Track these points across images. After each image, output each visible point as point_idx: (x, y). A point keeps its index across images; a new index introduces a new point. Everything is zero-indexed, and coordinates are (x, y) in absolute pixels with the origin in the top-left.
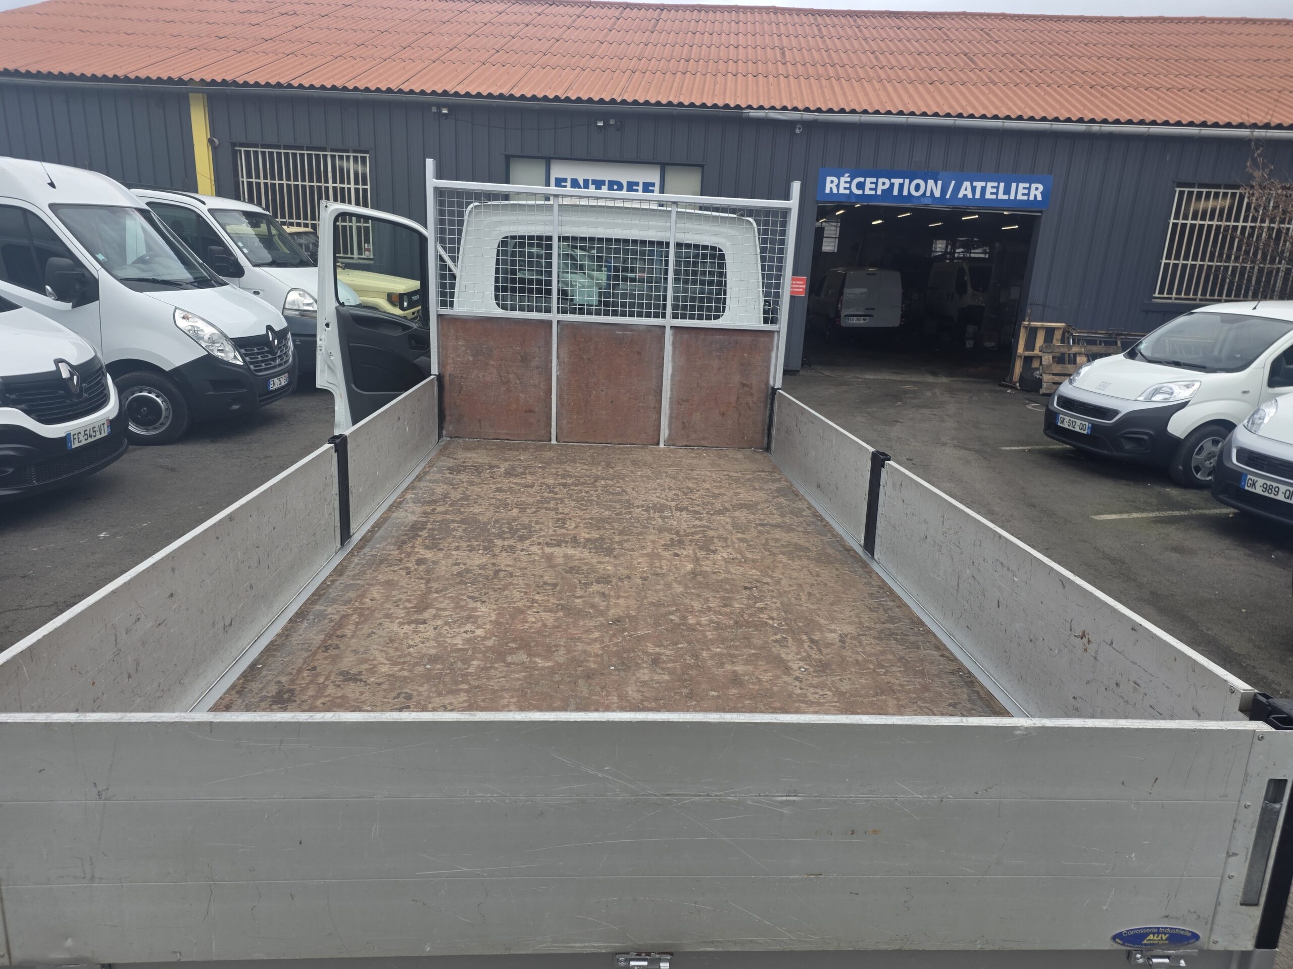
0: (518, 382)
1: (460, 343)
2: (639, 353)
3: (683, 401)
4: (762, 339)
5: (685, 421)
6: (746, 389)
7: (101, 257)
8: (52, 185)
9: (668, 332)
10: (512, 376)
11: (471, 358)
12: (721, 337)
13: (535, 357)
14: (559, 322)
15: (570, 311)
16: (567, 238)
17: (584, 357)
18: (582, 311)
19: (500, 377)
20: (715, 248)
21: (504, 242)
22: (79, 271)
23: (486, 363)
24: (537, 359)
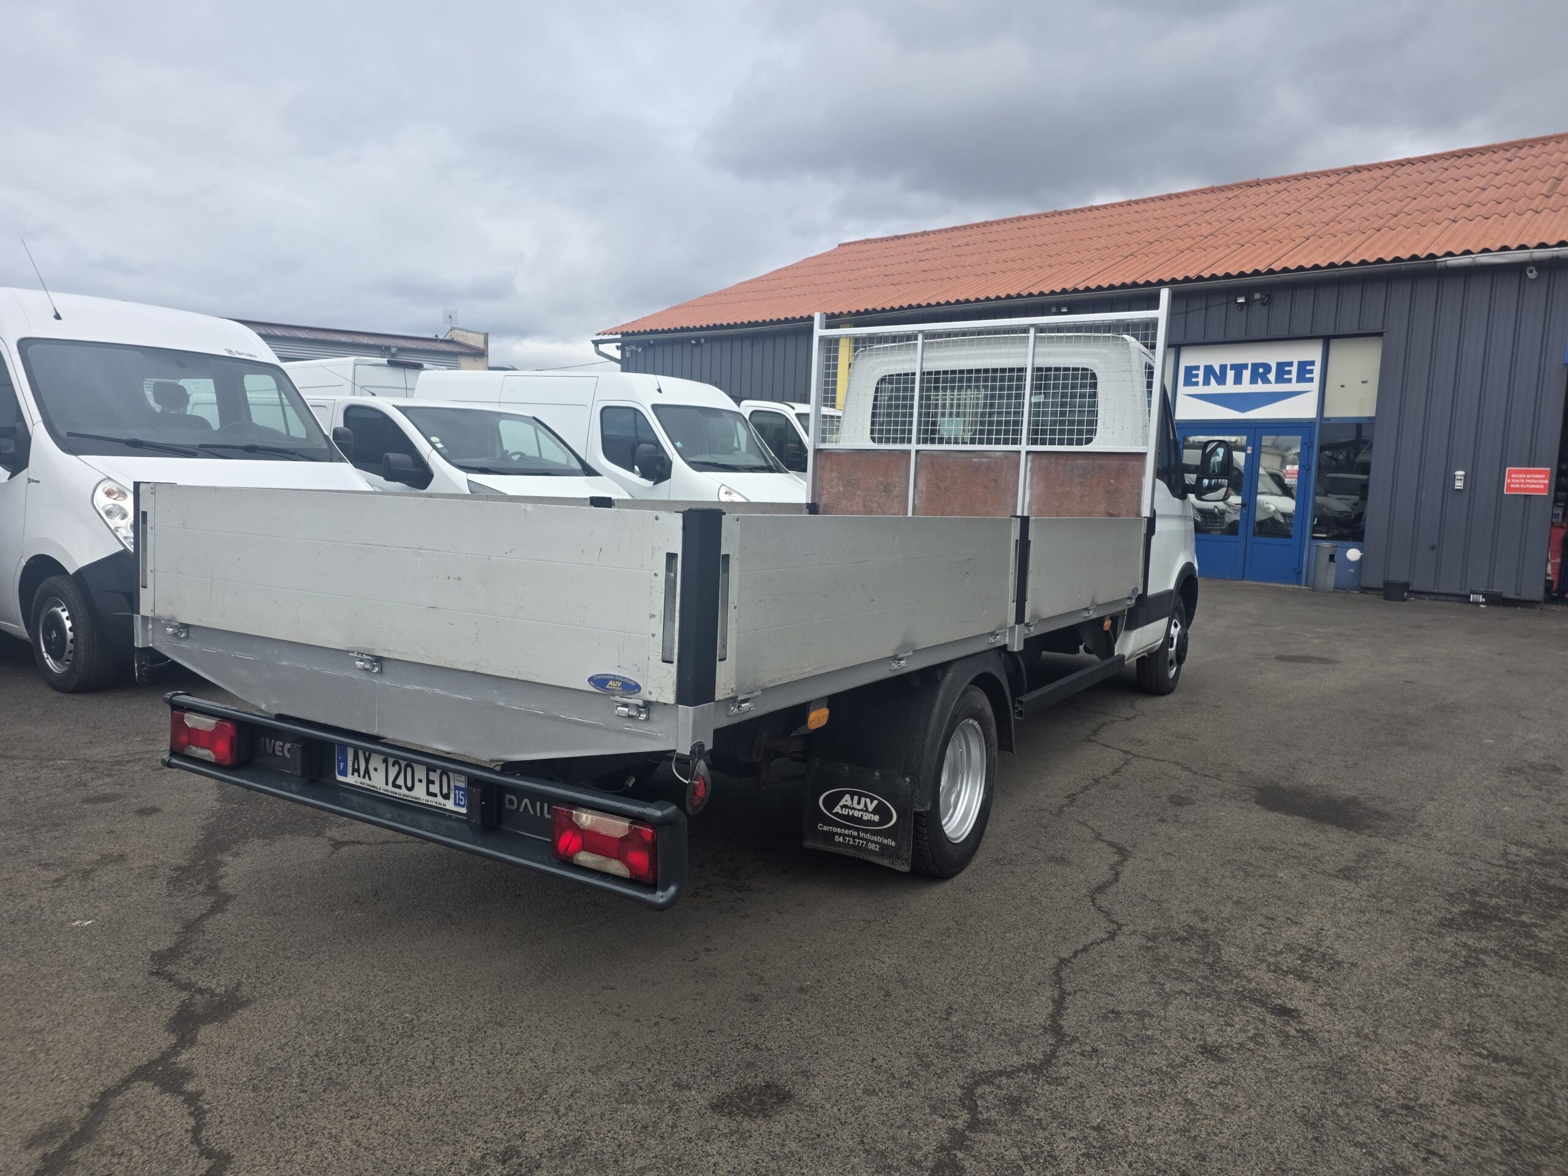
0: (880, 511)
1: (834, 475)
2: (995, 481)
4: (1131, 463)
7: (679, 444)
8: (660, 390)
9: (1023, 455)
10: (874, 506)
11: (841, 489)
12: (1084, 461)
13: (895, 487)
14: (917, 451)
15: (933, 441)
16: (930, 373)
17: (942, 486)
18: (941, 441)
19: (865, 506)
20: (1087, 370)
21: (883, 380)
22: (660, 454)
23: (854, 494)
24: (897, 489)
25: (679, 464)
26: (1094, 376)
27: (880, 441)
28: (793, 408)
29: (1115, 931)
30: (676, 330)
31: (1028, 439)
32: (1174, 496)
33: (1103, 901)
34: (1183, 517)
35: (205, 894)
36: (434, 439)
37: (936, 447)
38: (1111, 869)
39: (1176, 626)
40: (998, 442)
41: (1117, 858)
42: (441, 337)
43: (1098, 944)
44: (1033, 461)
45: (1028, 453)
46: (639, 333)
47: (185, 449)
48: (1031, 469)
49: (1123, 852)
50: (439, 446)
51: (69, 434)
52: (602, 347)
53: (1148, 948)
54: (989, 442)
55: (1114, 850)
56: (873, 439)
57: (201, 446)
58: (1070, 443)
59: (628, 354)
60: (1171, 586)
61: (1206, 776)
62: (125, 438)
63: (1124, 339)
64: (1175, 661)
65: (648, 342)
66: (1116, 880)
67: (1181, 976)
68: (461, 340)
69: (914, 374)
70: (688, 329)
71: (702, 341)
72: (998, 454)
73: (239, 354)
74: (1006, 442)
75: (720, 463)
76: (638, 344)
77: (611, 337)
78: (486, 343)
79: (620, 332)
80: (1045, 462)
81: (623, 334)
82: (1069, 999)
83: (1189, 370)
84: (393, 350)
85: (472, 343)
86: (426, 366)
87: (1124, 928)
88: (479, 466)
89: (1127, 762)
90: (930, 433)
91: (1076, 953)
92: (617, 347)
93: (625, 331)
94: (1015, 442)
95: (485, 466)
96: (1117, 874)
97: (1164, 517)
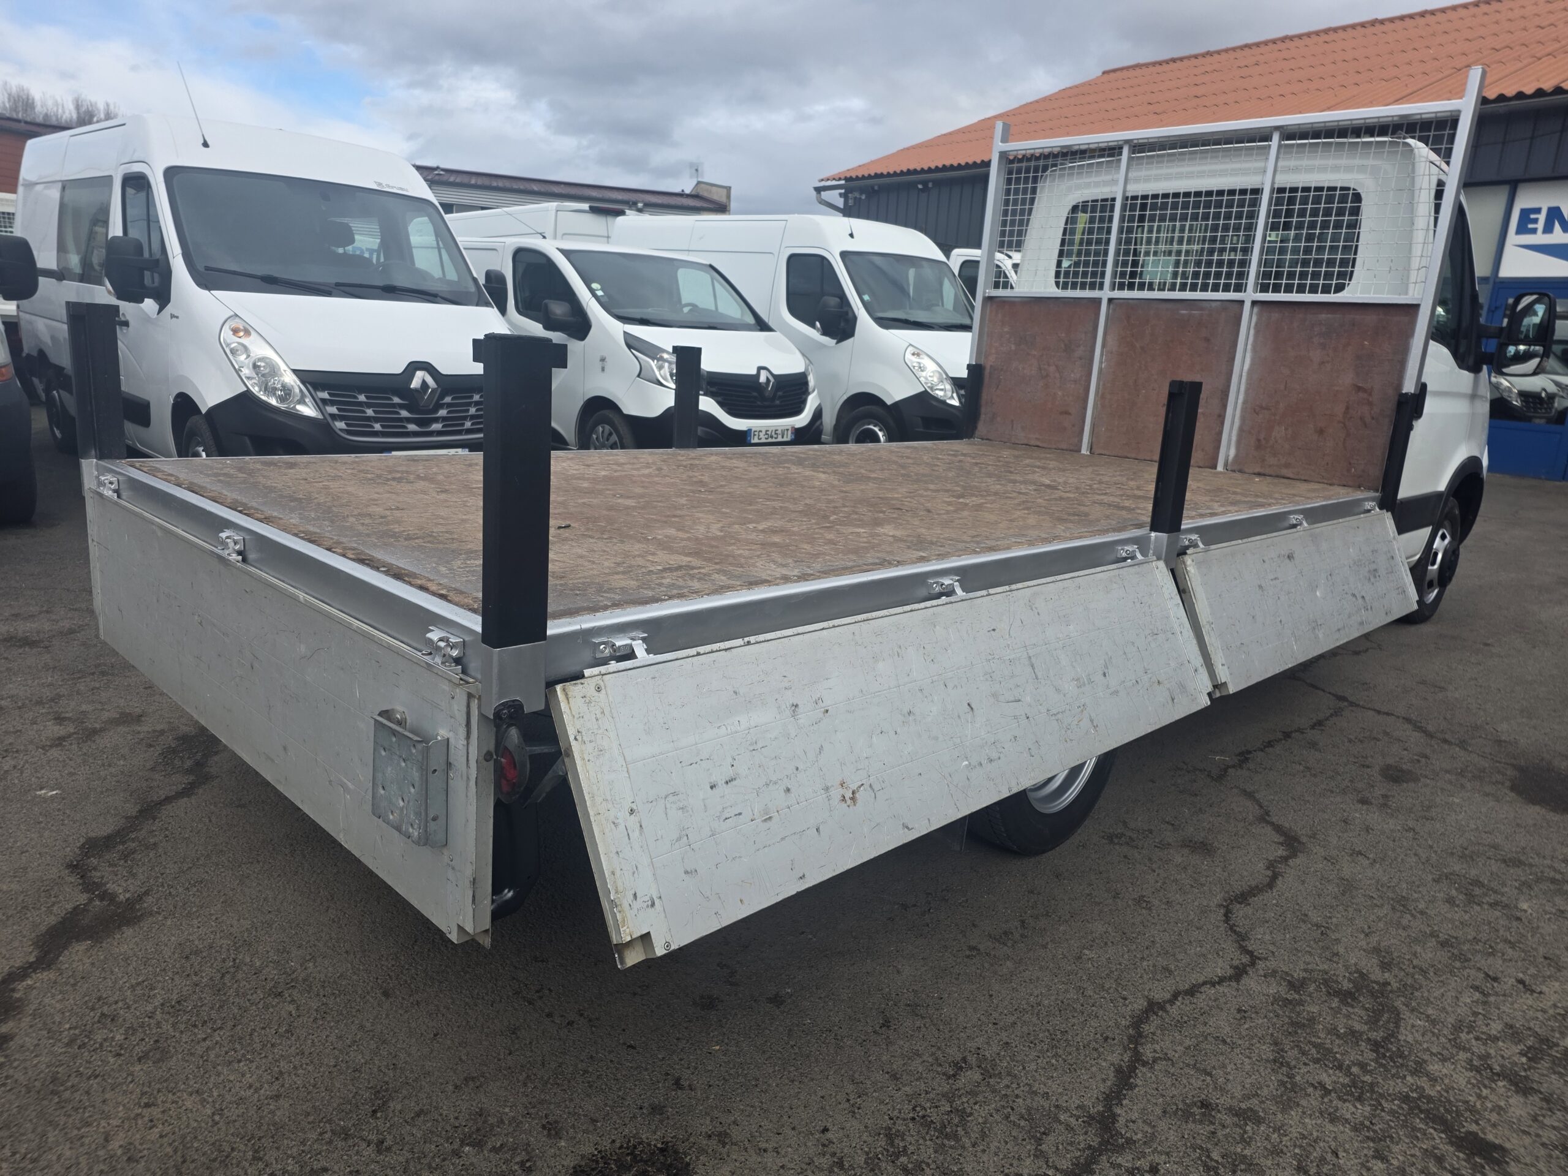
0: (1057, 375)
1: (1006, 330)
2: (1207, 340)
3: (1262, 408)
4: (1398, 318)
5: (1262, 436)
6: (1361, 395)
7: (866, 297)
8: (851, 235)
9: (1247, 306)
10: (1052, 369)
11: (1013, 347)
12: (1329, 316)
13: (1078, 346)
14: (1110, 300)
15: (1131, 287)
16: (1135, 198)
17: (1138, 345)
18: (1141, 287)
19: (1040, 369)
20: (1348, 189)
21: (1075, 209)
22: (845, 309)
23: (1028, 354)
24: (1082, 348)
25: (864, 320)
26: (1357, 197)
27: (1065, 287)
28: (1010, 257)
29: (1245, 966)
30: (902, 173)
31: (1256, 284)
32: (1461, 367)
33: (1241, 916)
34: (1474, 396)
35: (189, 771)
36: (595, 286)
37: (1136, 294)
38: (1268, 868)
39: (1443, 537)
40: (1216, 288)
41: (1281, 852)
42: (687, 191)
43: (1213, 984)
44: (1260, 315)
45: (1254, 303)
46: (863, 177)
47: (324, 287)
48: (1256, 325)
49: (1292, 843)
50: (600, 293)
51: (207, 268)
52: (825, 195)
53: (1287, 1002)
54: (1204, 288)
55: (1281, 839)
56: (1057, 284)
57: (338, 285)
58: (1314, 290)
59: (851, 203)
60: (1442, 486)
61: (1445, 741)
62: (259, 274)
63: (1408, 145)
64: (1436, 582)
65: (872, 187)
66: (1271, 885)
67: (1325, 1057)
68: (705, 194)
69: (1114, 199)
70: (915, 172)
71: (930, 185)
72: (1214, 304)
73: (388, 186)
74: (1227, 288)
75: (912, 320)
76: (862, 190)
77: (834, 183)
78: (729, 197)
79: (843, 177)
80: (1276, 315)
81: (846, 179)
82: (1141, 1070)
83: (1525, 214)
84: (640, 205)
85: (715, 197)
86: (628, 212)
87: (1261, 965)
88: (638, 316)
89: (1337, 713)
90: (1130, 277)
91: (1175, 996)
92: (841, 195)
93: (848, 176)
94: (1239, 288)
95: (645, 317)
96: (1275, 877)
97: (1438, 394)
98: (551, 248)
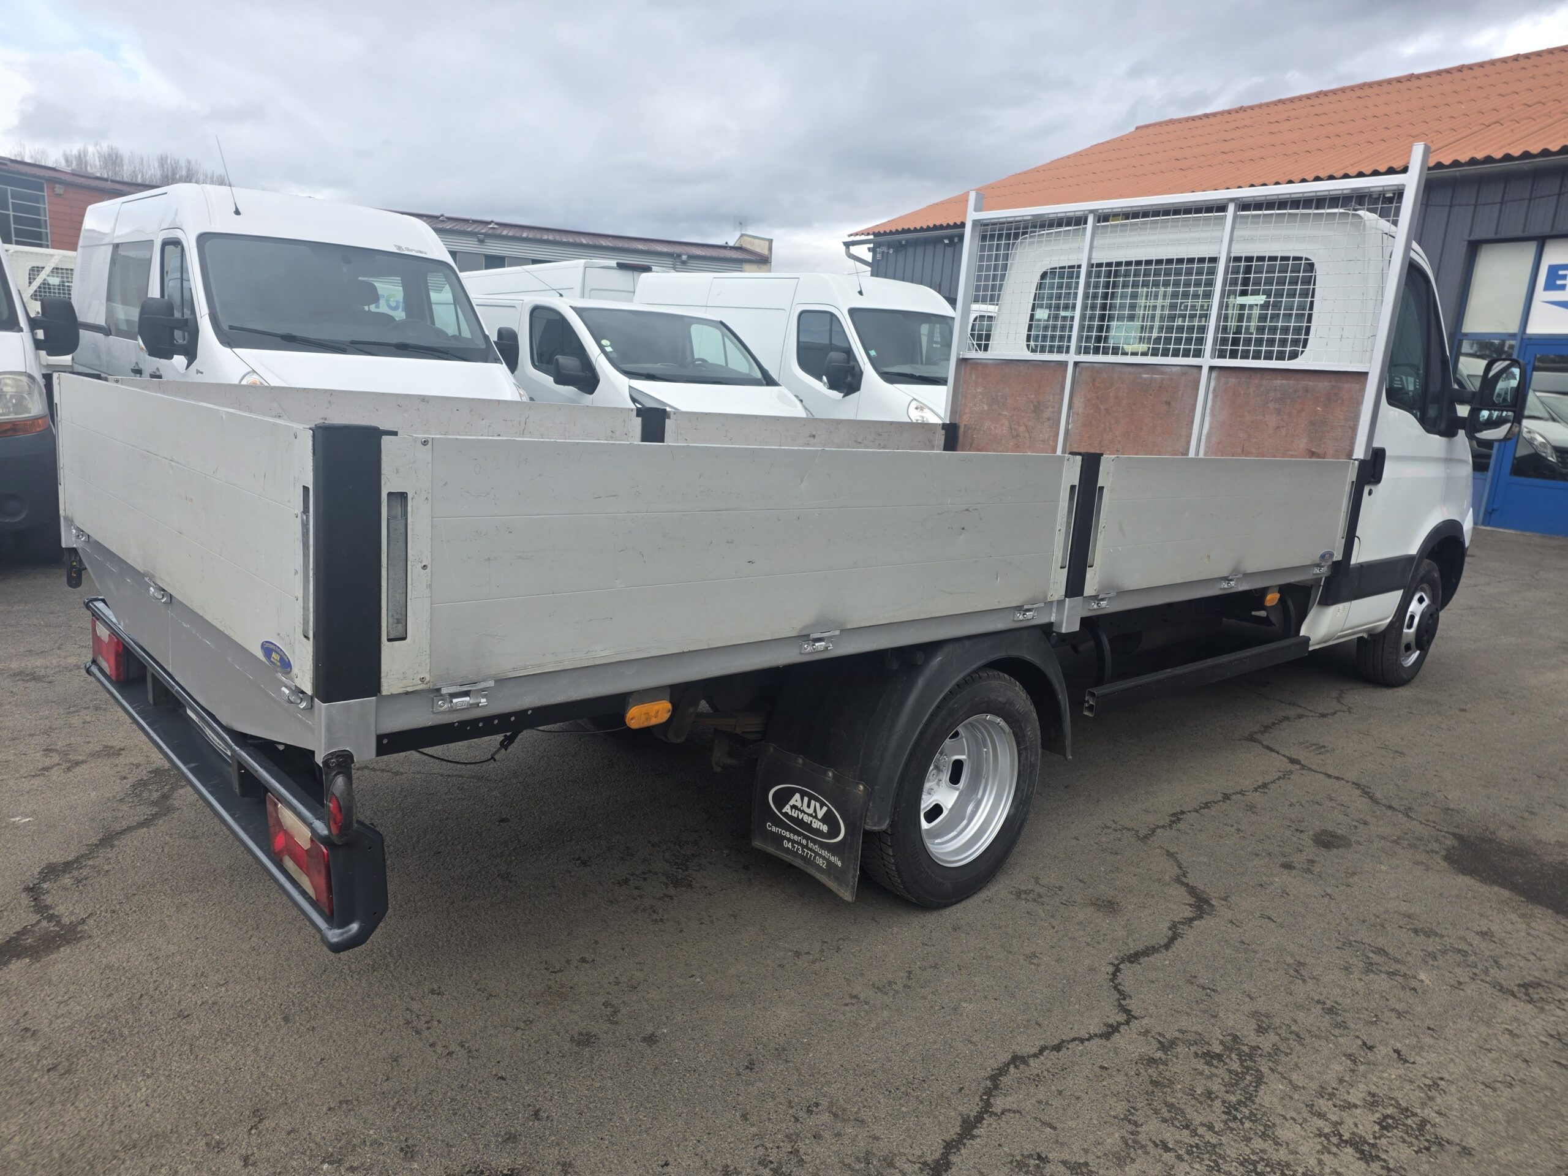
0: (1027, 435)
1: (979, 390)
2: (1168, 403)
4: (1347, 386)
7: (873, 353)
8: (861, 293)
9: (1205, 371)
10: (1022, 429)
11: (986, 407)
12: (1284, 382)
13: (1047, 408)
14: (1076, 364)
15: (1096, 351)
16: (1100, 265)
17: (1102, 407)
18: (1105, 352)
19: (1011, 429)
20: (1300, 259)
21: (1044, 276)
22: (852, 363)
23: (1000, 414)
24: (1051, 409)
25: (870, 375)
26: (1311, 267)
27: (1034, 351)
29: (1119, 1024)
30: (928, 229)
31: (1213, 350)
32: (1428, 431)
33: (1128, 976)
34: (1448, 460)
35: (154, 803)
36: (605, 342)
37: (1101, 358)
38: (1170, 929)
39: (1420, 601)
40: (1176, 354)
41: (1188, 913)
42: (731, 244)
43: (1082, 1041)
44: (1218, 379)
45: (1212, 368)
46: (891, 233)
47: (336, 345)
48: (1214, 390)
49: (1201, 905)
50: (609, 349)
51: (231, 328)
52: (854, 250)
53: (1152, 1061)
54: (1165, 353)
55: (1192, 901)
56: (1028, 347)
57: (353, 342)
58: (1269, 356)
59: (879, 256)
60: (1414, 550)
61: (1390, 807)
62: (280, 332)
63: (1359, 216)
64: (1413, 645)
65: (900, 242)
66: (1167, 947)
67: (1175, 1115)
68: (749, 247)
69: (1079, 266)
70: (941, 227)
71: (956, 240)
72: (1174, 369)
73: (408, 250)
74: (1186, 354)
75: (917, 375)
76: (889, 245)
77: (863, 238)
78: (770, 249)
79: (871, 232)
80: (1232, 380)
81: (874, 234)
82: (988, 1120)
83: (1553, 270)
85: (758, 250)
86: (654, 268)
87: (1135, 1024)
88: (645, 372)
89: (1285, 775)
90: (1098, 342)
91: (1042, 1050)
92: (869, 249)
93: (876, 231)
94: (1198, 354)
95: (651, 372)
96: (1172, 940)
97: (1399, 459)
98: (564, 307)
